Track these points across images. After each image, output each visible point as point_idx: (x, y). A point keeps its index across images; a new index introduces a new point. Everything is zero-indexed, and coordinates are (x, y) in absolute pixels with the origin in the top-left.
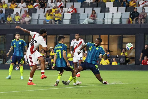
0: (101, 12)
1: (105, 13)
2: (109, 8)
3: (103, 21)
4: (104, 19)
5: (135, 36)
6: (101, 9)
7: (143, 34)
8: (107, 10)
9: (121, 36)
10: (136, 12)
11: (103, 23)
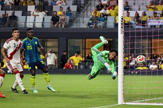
0: (22, 15)
1: (26, 16)
2: (30, 12)
3: (25, 25)
4: (25, 22)
5: (57, 40)
6: (23, 13)
7: (65, 38)
8: (28, 13)
9: (43, 39)
10: (56, 15)
11: (25, 27)
